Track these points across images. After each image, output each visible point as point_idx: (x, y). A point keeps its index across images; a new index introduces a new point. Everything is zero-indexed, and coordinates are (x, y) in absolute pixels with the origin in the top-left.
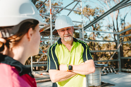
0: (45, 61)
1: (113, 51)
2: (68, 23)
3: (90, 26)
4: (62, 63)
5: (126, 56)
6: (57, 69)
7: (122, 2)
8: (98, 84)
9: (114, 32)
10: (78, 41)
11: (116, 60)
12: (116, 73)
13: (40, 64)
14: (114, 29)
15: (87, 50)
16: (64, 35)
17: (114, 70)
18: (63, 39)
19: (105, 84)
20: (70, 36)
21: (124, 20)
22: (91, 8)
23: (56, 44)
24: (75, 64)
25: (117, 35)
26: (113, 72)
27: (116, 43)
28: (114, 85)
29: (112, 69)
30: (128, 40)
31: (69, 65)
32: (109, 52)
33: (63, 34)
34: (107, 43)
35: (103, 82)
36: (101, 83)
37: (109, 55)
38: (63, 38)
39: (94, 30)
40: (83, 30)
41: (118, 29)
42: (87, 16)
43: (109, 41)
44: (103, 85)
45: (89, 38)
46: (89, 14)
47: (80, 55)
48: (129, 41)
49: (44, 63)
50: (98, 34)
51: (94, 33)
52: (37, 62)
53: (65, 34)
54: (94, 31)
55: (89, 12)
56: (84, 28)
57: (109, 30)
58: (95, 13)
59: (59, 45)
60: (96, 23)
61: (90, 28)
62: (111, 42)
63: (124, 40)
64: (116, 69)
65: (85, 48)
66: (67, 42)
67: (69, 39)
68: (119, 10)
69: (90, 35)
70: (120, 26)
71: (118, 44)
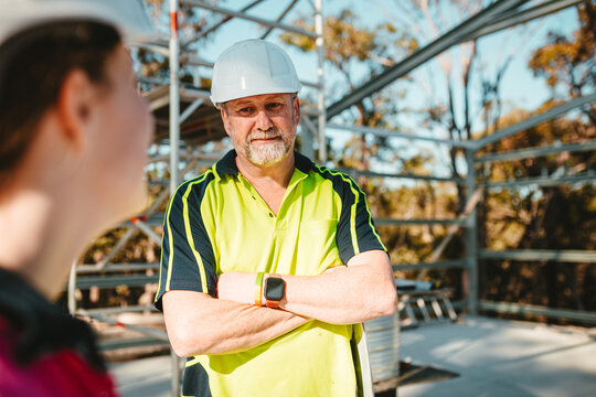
0: (133, 261)
1: (445, 223)
2: (272, 75)
3: (348, 107)
4: (234, 268)
5: (498, 246)
6: (205, 289)
7: (492, 7)
8: (385, 371)
9: (451, 137)
10: (316, 170)
11: (457, 263)
12: (454, 321)
13: (109, 274)
14: (453, 126)
15: (354, 207)
16: (250, 132)
17: (449, 305)
18: (244, 151)
19: (415, 372)
20: (279, 138)
21: (495, 89)
22: (357, 25)
23: (211, 177)
24: (297, 273)
25: (464, 151)
26: (445, 314)
27: (461, 189)
28: (454, 375)
29: (440, 302)
30: (507, 177)
31: (266, 276)
32: (425, 228)
33: (247, 130)
34: (421, 184)
35: (408, 360)
36: (397, 368)
37: (427, 238)
38: (247, 148)
39: (365, 123)
40: (322, 120)
41: (468, 127)
42: (339, 58)
43: (428, 178)
44: (406, 376)
45: (341, 163)
46: (347, 51)
47: (327, 230)
48: (512, 180)
49: (132, 272)
50: (382, 142)
51: (363, 138)
52: (99, 267)
53: (257, 126)
54: (365, 130)
55: (346, 41)
56: (328, 110)
57: (430, 128)
58: (373, 47)
59: (224, 180)
60: (375, 96)
61: (346, 114)
62: (435, 184)
63: (491, 176)
64: (458, 304)
65: (347, 199)
66: (264, 171)
67: (273, 153)
68: (475, 40)
69: (346, 147)
70: (478, 113)
71: (467, 192)
